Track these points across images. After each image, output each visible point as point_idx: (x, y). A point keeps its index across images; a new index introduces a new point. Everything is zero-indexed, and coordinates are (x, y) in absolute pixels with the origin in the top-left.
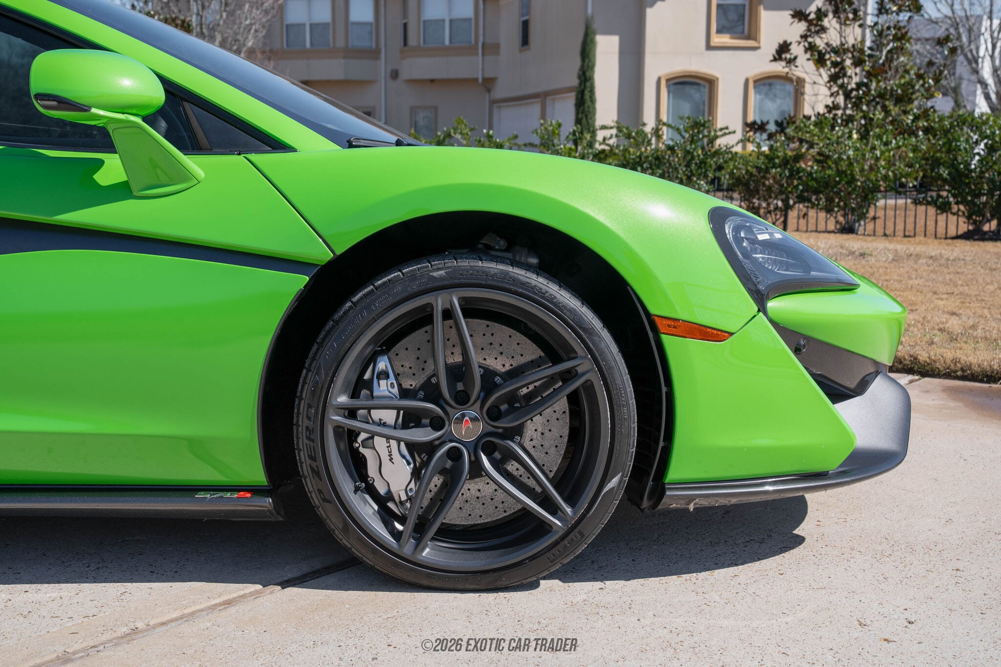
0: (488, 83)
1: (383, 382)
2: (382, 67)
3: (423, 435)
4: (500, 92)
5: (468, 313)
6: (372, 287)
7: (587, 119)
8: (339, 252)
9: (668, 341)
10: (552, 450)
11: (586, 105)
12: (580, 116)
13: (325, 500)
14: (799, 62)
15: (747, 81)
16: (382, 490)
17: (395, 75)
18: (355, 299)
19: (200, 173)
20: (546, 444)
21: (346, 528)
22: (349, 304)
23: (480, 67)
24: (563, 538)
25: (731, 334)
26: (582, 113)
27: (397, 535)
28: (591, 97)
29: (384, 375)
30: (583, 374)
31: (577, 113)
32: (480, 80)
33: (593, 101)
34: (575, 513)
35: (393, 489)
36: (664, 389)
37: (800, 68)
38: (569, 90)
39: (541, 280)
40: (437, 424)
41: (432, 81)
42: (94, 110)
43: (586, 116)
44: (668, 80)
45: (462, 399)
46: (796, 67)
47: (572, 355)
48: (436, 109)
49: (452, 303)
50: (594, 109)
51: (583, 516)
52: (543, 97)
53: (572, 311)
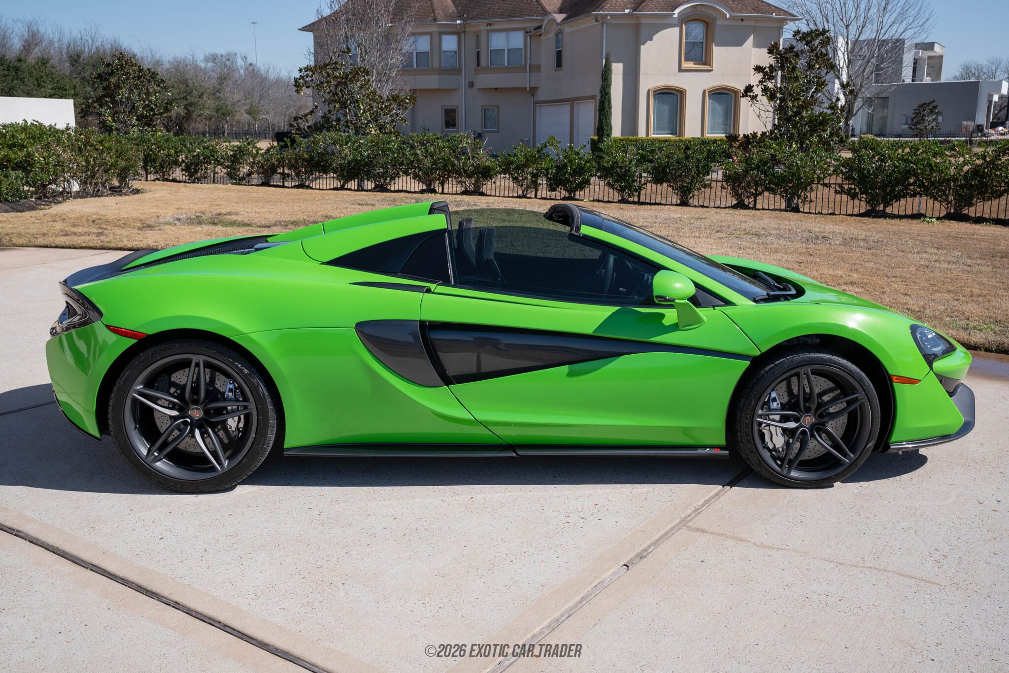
0: (533, 91)
1: (775, 403)
2: (463, 80)
3: (792, 425)
4: (540, 96)
5: (813, 373)
6: (773, 365)
7: (606, 119)
8: (763, 351)
9: (896, 386)
10: (840, 429)
11: (605, 111)
12: (602, 117)
13: (752, 452)
14: (759, 98)
15: (704, 91)
16: (771, 446)
17: (471, 85)
18: (767, 369)
19: (704, 318)
20: (837, 426)
21: (760, 464)
22: (763, 372)
23: (528, 79)
24: (849, 467)
25: (920, 381)
26: (603, 116)
27: (780, 466)
28: (608, 105)
29: (774, 400)
30: (861, 400)
31: (600, 116)
32: (528, 89)
33: (610, 107)
34: (854, 456)
35: (777, 447)
36: (893, 405)
37: (759, 102)
38: (593, 97)
39: (844, 361)
40: (797, 420)
41: (496, 89)
42: (677, 301)
43: (606, 117)
44: (654, 92)
45: (808, 410)
46: (757, 101)
47: (856, 392)
48: (498, 107)
49: (808, 371)
50: (611, 112)
51: (858, 458)
52: (572, 101)
53: (858, 374)
